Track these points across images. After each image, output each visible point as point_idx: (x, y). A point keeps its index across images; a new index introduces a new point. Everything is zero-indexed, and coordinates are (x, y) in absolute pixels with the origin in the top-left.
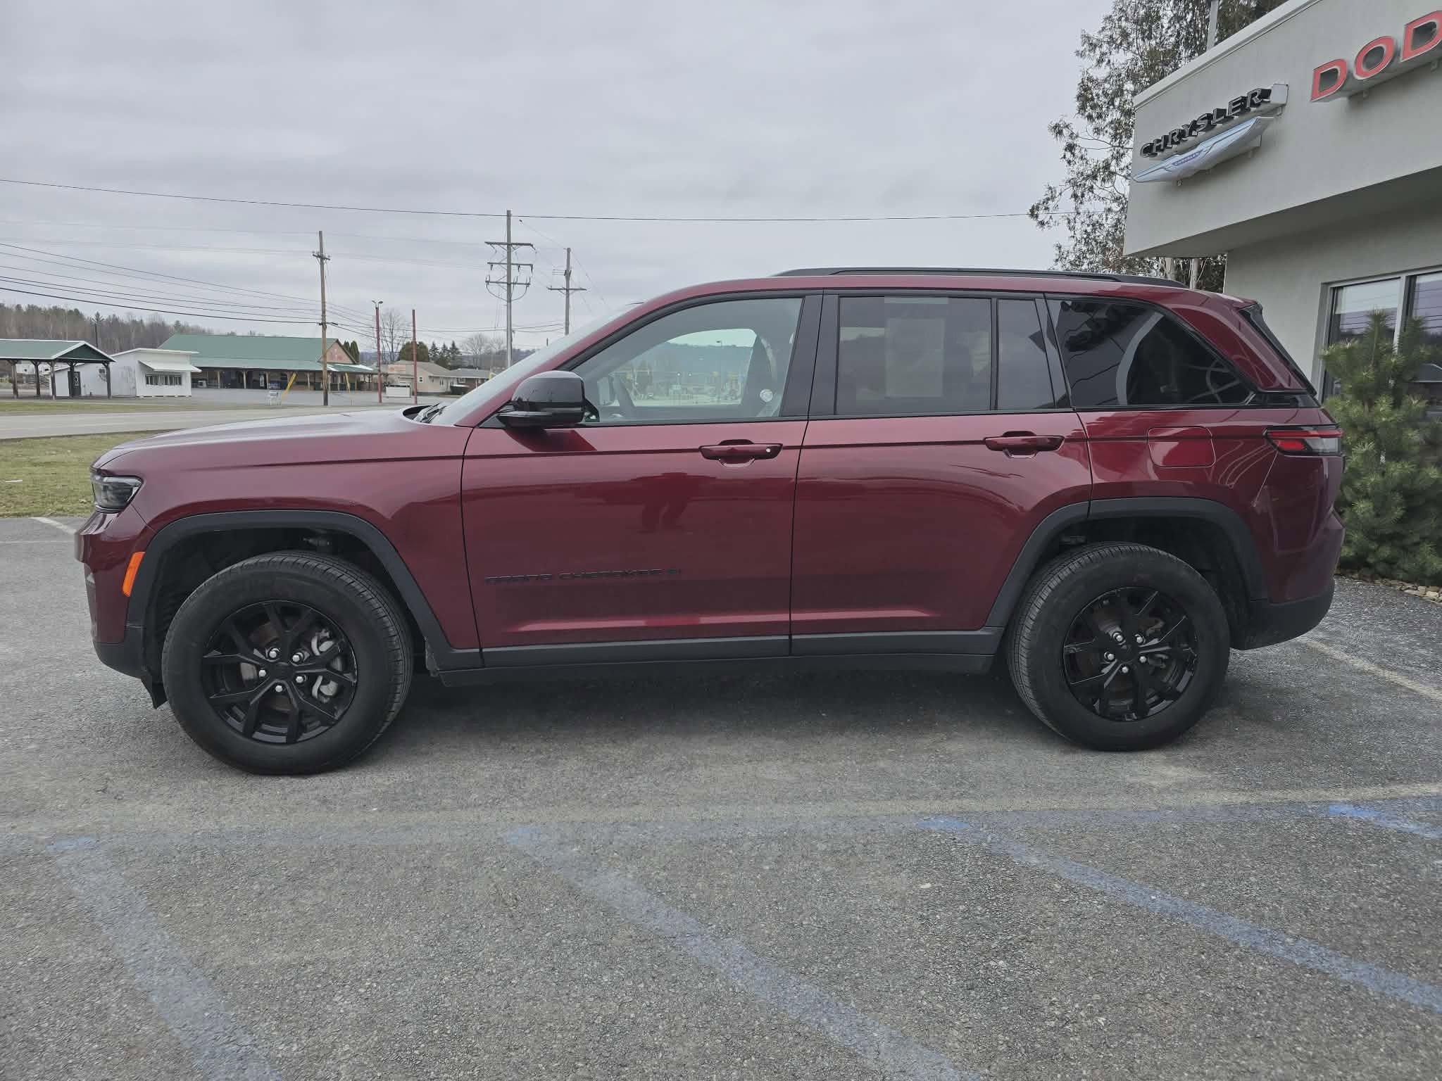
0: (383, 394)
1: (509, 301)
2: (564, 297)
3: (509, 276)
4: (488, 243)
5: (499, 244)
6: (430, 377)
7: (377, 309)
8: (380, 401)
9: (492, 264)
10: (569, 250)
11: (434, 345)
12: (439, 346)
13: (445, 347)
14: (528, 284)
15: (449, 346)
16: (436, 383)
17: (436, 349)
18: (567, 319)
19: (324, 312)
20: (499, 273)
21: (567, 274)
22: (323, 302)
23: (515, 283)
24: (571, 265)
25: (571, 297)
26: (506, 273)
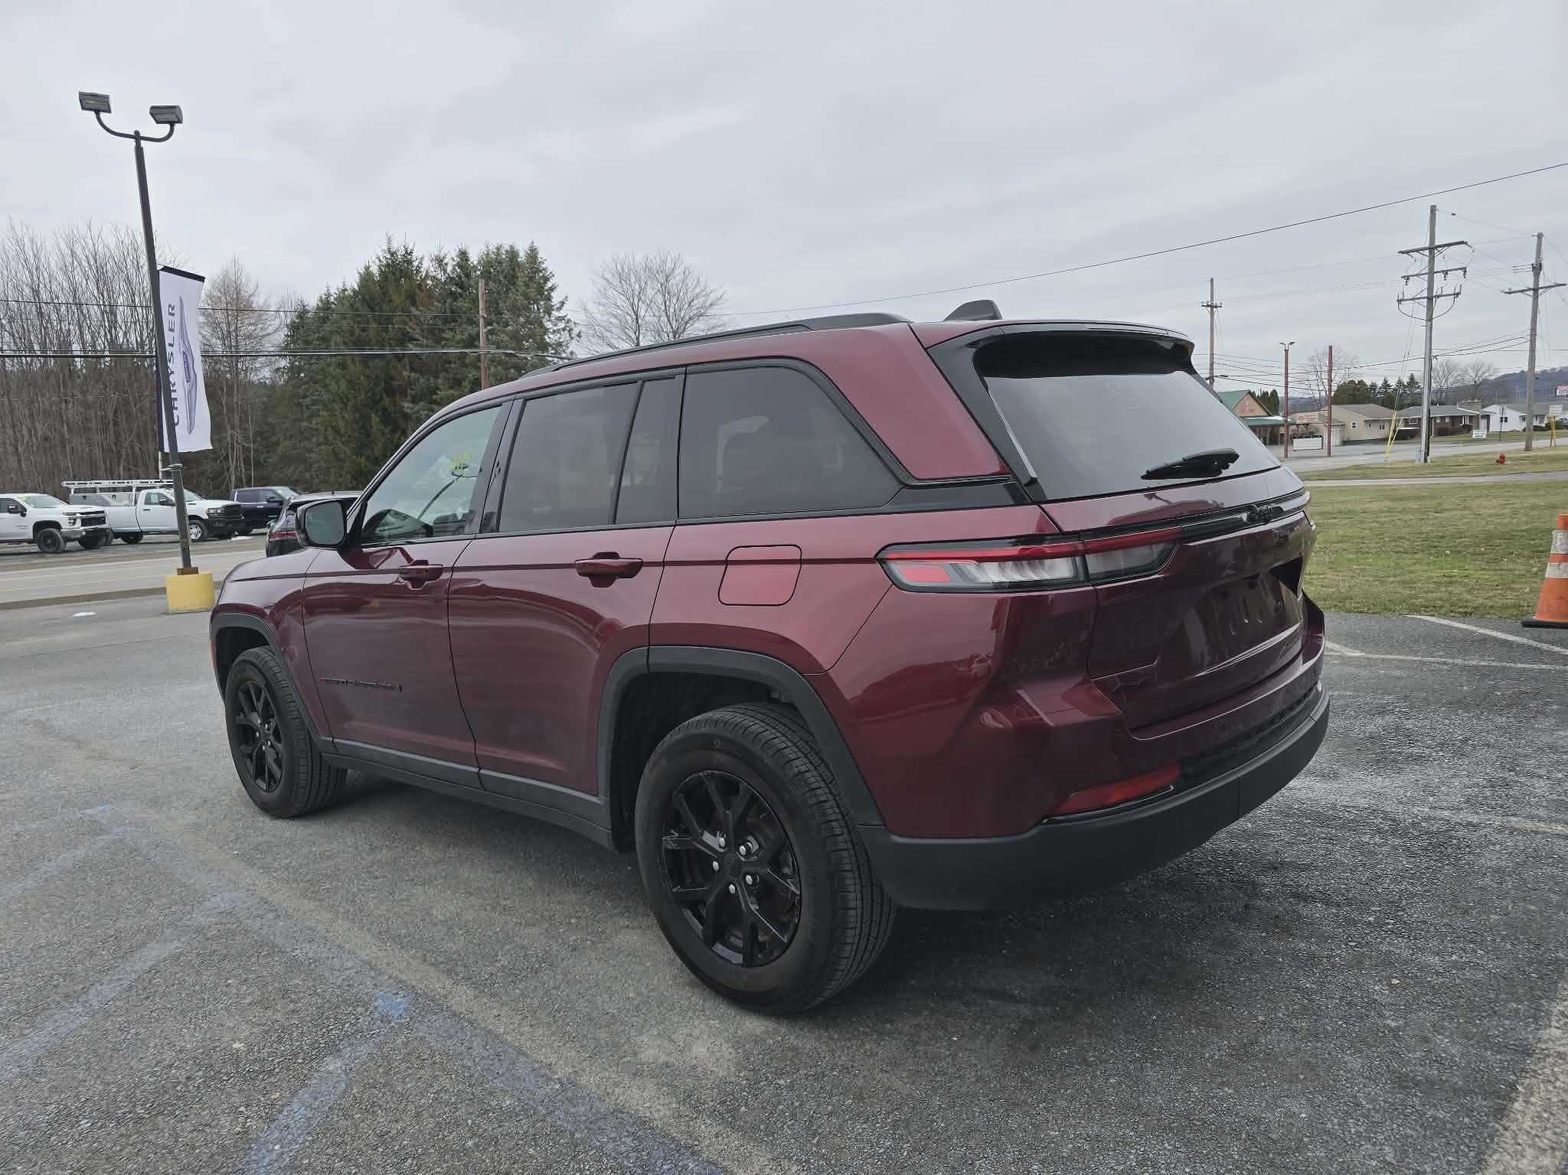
0: (1289, 448)
1: (1430, 319)
2: (1531, 299)
3: (1430, 288)
4: (1403, 252)
5: (1417, 251)
6: (1366, 421)
7: (1286, 351)
8: (1286, 456)
9: (1407, 278)
10: (1540, 236)
11: (1386, 381)
12: (1393, 383)
13: (1400, 383)
14: (1457, 295)
15: (1406, 381)
16: (1375, 428)
17: (1388, 386)
18: (1533, 329)
19: (1212, 365)
20: (1419, 286)
21: (1537, 269)
22: (1212, 355)
23: (1438, 296)
24: (1544, 254)
25: (1540, 299)
26: (1426, 286)
